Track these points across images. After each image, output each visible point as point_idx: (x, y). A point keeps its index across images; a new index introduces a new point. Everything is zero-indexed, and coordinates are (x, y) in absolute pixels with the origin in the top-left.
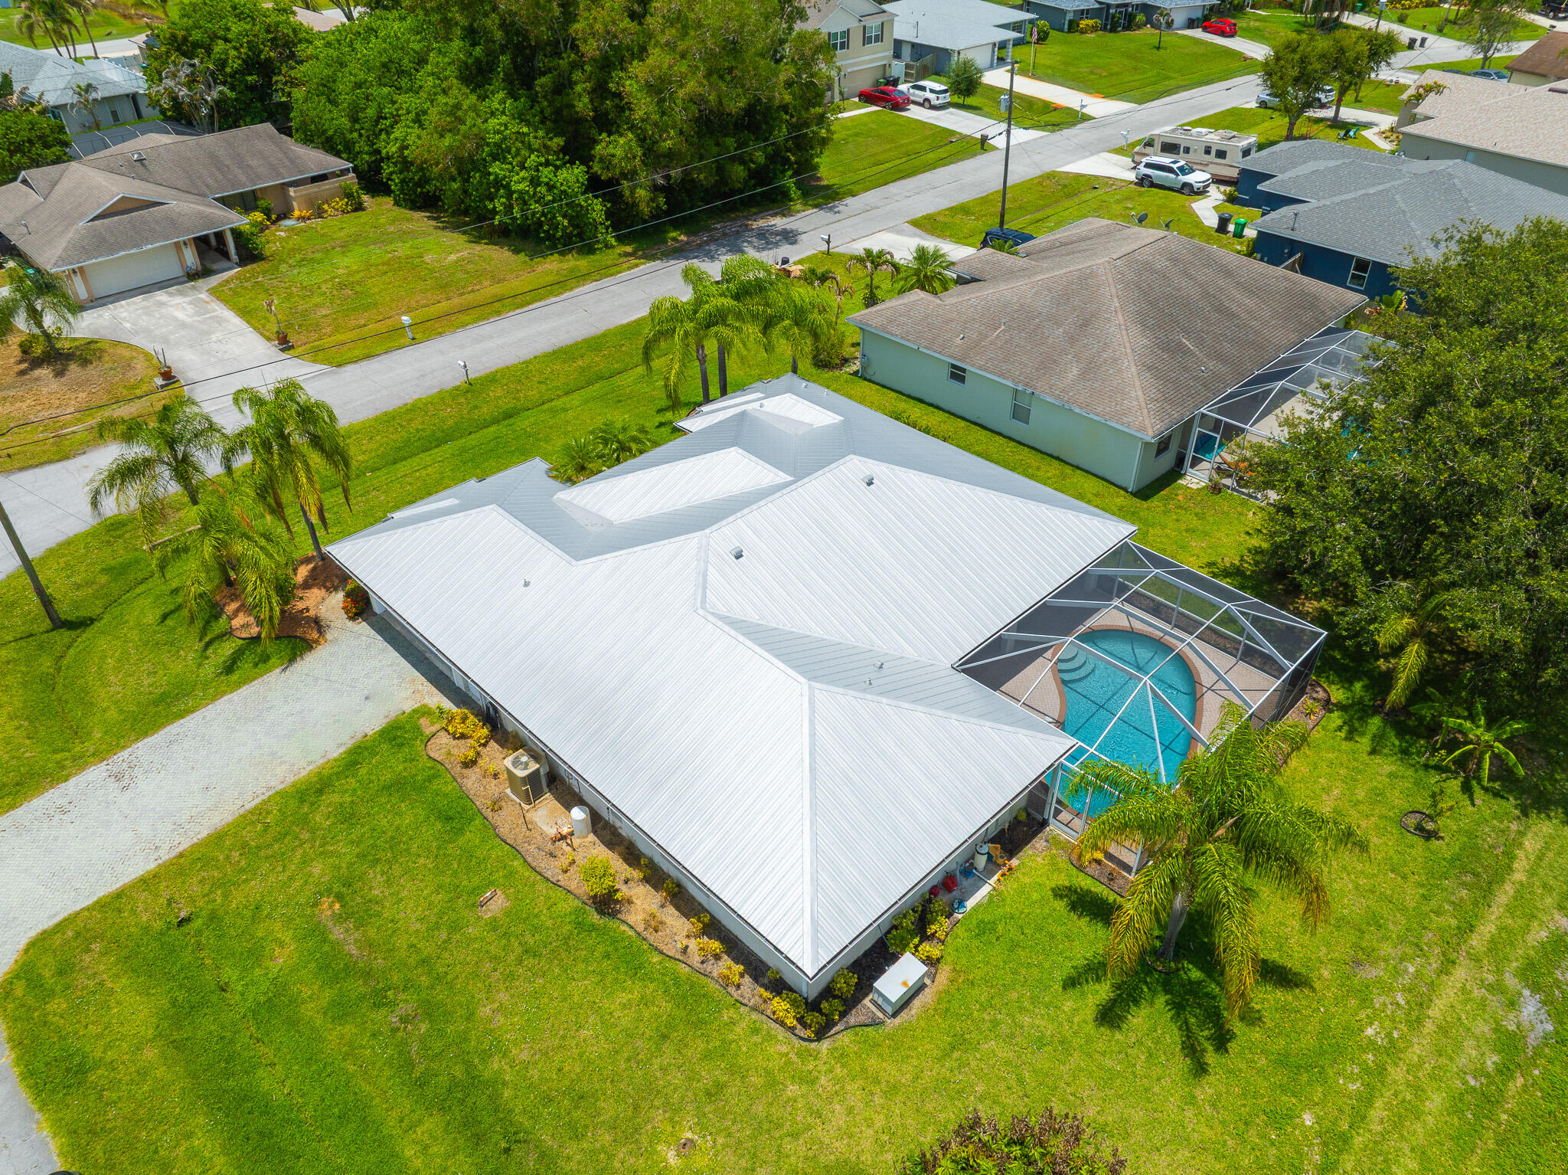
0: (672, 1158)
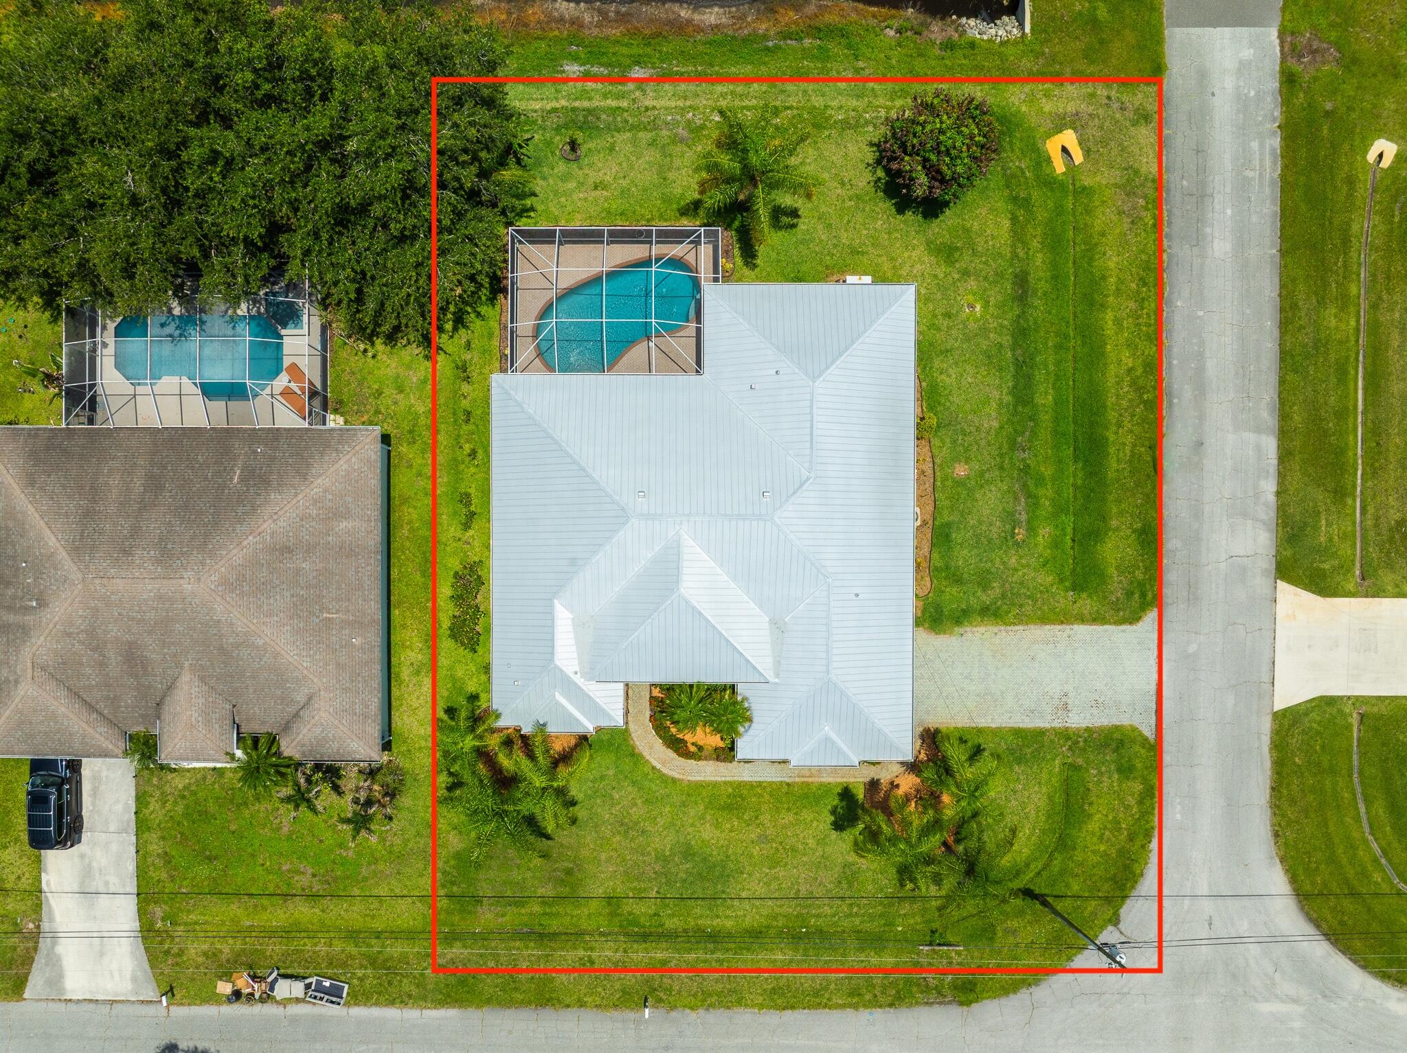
0: (978, 308)
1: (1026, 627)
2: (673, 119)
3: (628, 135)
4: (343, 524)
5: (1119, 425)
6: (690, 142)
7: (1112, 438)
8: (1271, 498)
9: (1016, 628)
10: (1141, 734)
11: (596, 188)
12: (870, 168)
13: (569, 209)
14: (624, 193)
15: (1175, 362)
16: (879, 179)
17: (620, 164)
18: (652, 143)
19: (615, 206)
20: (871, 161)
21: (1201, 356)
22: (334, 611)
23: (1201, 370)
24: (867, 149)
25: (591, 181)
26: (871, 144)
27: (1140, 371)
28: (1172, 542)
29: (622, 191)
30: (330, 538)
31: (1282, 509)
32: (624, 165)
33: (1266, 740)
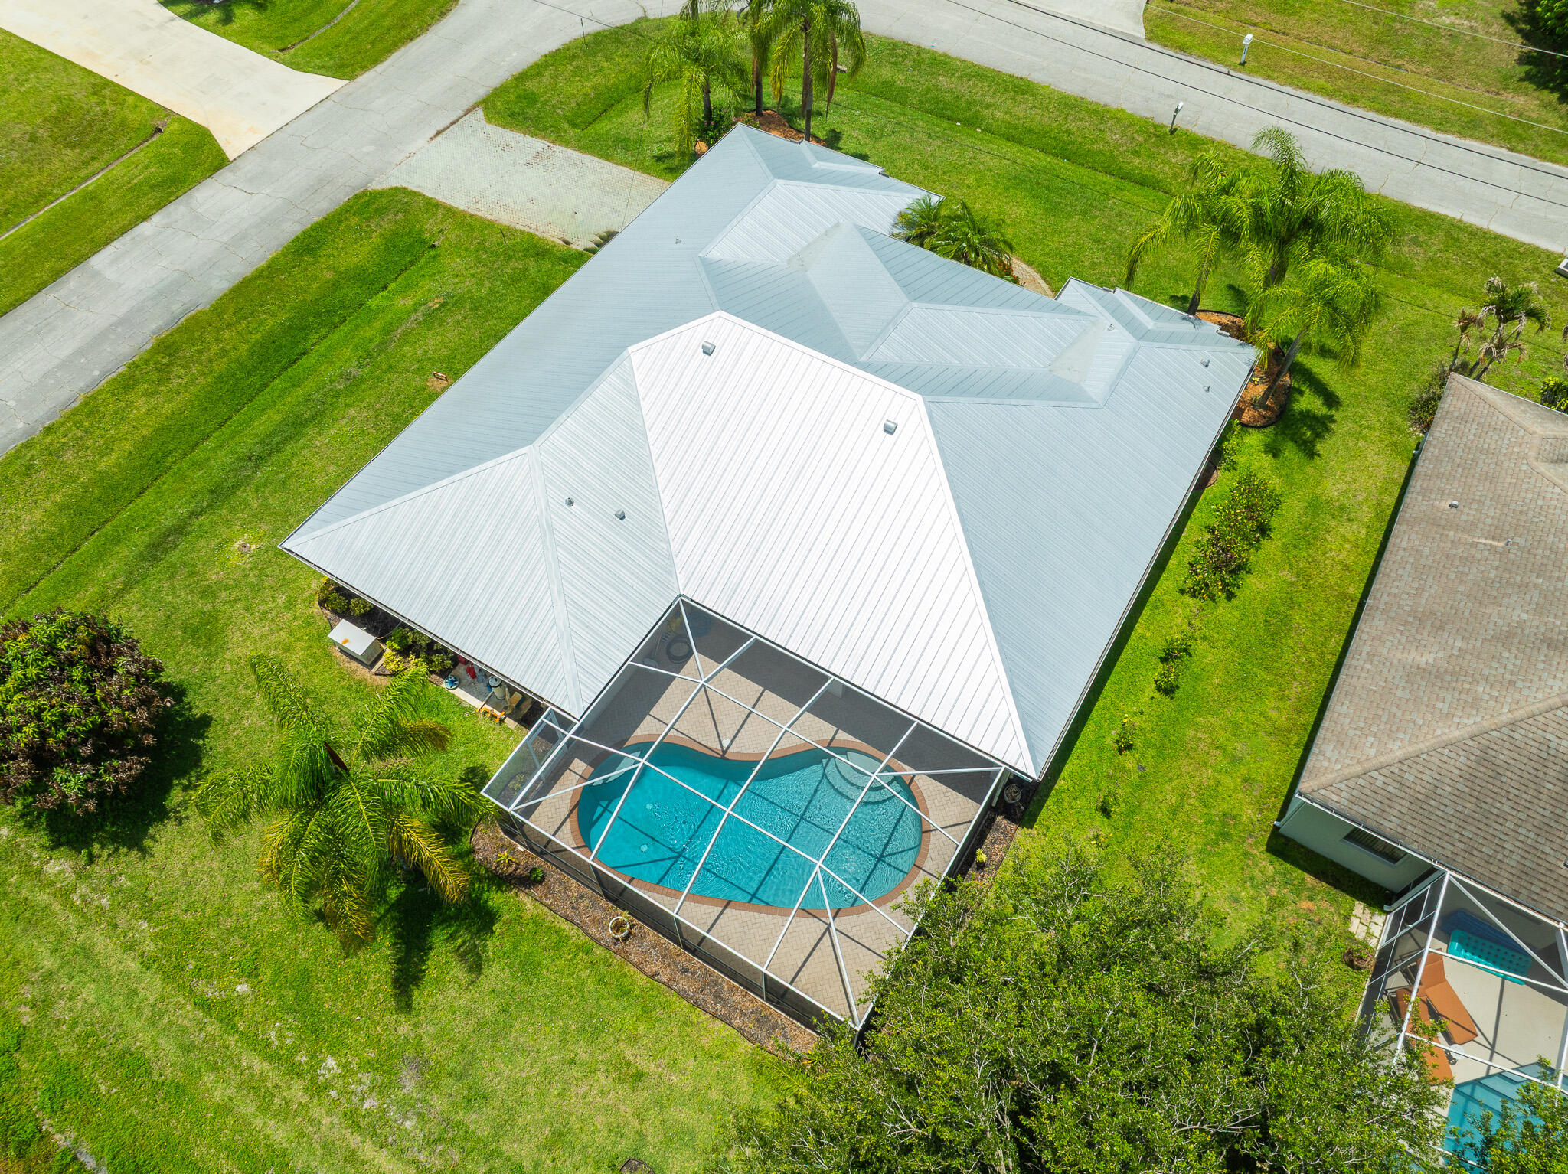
1: (513, 225)
2: (406, 1118)
3: (506, 1147)
4: (1425, 659)
5: (224, 352)
6: (410, 1053)
7: (244, 349)
8: (157, 219)
9: (522, 228)
10: (486, 115)
11: (639, 1077)
12: (183, 814)
13: (716, 1067)
14: (594, 1031)
15: (96, 373)
16: (185, 789)
17: (561, 1095)
18: (477, 1097)
19: (628, 1014)
20: (171, 826)
21: (63, 365)
22: (1481, 547)
23: (80, 352)
24: (159, 849)
25: (641, 1096)
26: (145, 852)
27: (142, 388)
28: (292, 228)
29: (595, 1034)
30: (1458, 644)
31: (159, 207)
32: (555, 1089)
33: (379, 68)
